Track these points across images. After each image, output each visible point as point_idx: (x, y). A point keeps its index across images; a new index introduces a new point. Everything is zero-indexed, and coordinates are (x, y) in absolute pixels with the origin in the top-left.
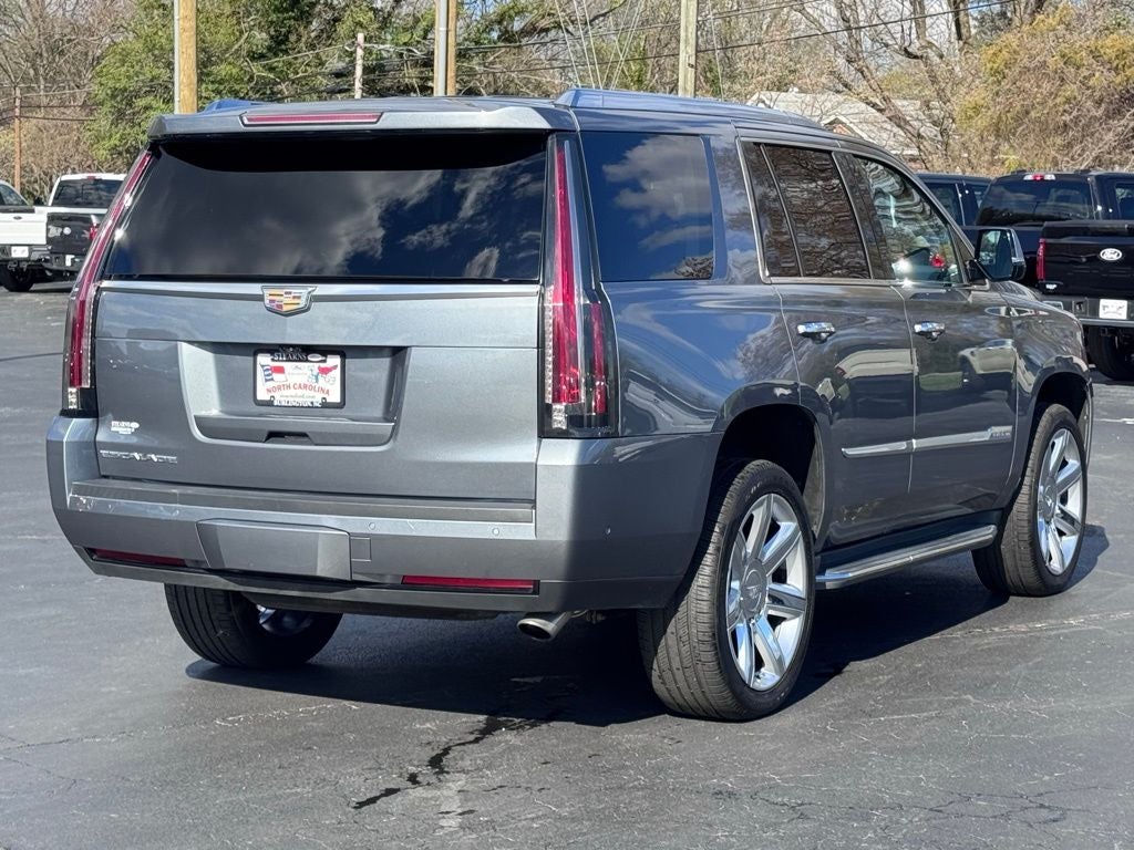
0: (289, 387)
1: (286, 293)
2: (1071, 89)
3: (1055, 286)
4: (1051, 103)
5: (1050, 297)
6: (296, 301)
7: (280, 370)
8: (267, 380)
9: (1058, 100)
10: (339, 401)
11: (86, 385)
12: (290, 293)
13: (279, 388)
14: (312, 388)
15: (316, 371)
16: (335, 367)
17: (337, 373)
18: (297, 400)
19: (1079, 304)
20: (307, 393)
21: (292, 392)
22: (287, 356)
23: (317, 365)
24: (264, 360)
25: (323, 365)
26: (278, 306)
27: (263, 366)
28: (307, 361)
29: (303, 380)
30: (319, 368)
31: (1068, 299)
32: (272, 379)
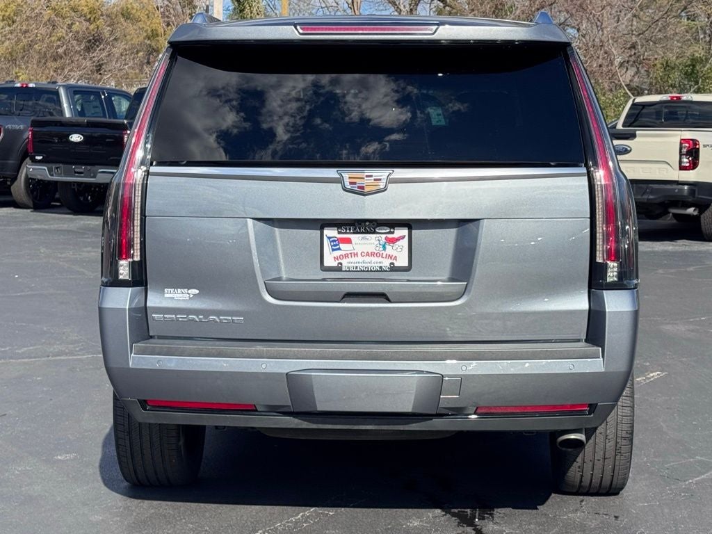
0: (356, 255)
1: (367, 176)
2: (61, 32)
3: (41, 157)
4: (47, 40)
5: (37, 164)
6: (376, 183)
7: (348, 241)
8: (333, 250)
9: (53, 39)
10: (407, 265)
11: (137, 258)
12: (371, 176)
13: (346, 256)
14: (379, 255)
15: (384, 241)
16: (403, 237)
17: (405, 242)
18: (366, 265)
19: (57, 168)
20: (374, 259)
21: (360, 259)
22: (355, 229)
23: (384, 236)
24: (330, 233)
25: (390, 236)
26: (359, 187)
27: (329, 238)
28: (374, 232)
29: (371, 249)
30: (386, 238)
31: (50, 165)
32: (339, 249)
